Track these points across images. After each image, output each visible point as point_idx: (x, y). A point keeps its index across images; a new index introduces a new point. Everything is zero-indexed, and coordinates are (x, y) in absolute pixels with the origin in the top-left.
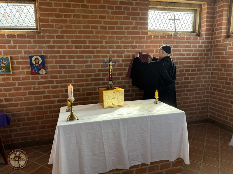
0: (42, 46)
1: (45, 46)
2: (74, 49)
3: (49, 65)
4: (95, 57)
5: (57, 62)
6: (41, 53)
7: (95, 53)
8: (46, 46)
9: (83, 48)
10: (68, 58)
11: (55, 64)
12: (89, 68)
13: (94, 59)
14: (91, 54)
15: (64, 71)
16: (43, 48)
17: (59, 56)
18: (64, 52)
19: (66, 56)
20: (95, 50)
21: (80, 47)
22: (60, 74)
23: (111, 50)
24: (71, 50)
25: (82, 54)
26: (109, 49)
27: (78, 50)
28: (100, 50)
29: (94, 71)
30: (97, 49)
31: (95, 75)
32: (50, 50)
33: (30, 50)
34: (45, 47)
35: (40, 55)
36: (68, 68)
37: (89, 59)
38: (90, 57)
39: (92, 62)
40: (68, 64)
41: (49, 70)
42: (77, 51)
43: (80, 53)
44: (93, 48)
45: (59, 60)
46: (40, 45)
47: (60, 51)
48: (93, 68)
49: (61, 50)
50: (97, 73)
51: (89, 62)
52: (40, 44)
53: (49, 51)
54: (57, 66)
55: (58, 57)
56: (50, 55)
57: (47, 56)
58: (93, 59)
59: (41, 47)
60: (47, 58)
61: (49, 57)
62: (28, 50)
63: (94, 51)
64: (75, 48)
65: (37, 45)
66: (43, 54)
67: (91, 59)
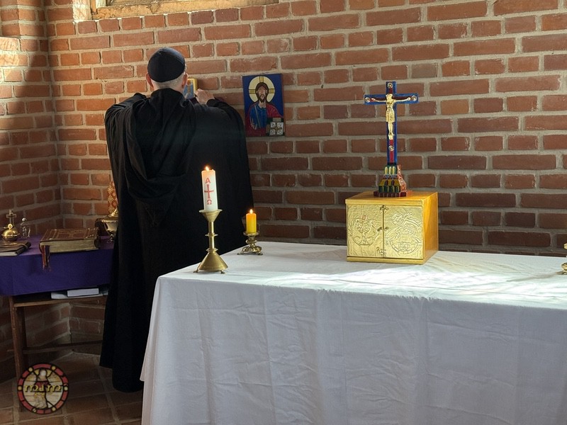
0: (279, 41)
1: (287, 41)
2: (375, 46)
3: (296, 106)
4: (449, 70)
5: (319, 96)
6: (275, 67)
7: (451, 54)
8: (290, 41)
9: (405, 38)
10: (355, 80)
11: (313, 103)
12: (426, 115)
13: (445, 79)
14: (433, 61)
15: (340, 125)
16: (282, 49)
17: (327, 73)
18: (342, 60)
19: (346, 71)
20: (451, 42)
21: (397, 37)
22: (326, 138)
23: (519, 36)
24: (366, 48)
25: (403, 60)
26: (510, 36)
27: (389, 47)
28: (472, 39)
29: (444, 126)
30: (459, 37)
31: (447, 144)
32: (300, 53)
33: (246, 57)
34: (286, 45)
35: (273, 72)
36: (353, 116)
37: (426, 81)
38: (430, 72)
39: (438, 90)
40: (353, 102)
41: (294, 122)
42: (385, 51)
43: (394, 59)
44: (442, 37)
45: (327, 86)
46: (272, 41)
47: (329, 56)
48: (438, 116)
49: (333, 52)
50: (454, 134)
51: (427, 91)
52: (272, 37)
53: (297, 57)
54: (318, 108)
55: (323, 78)
56: (300, 71)
57: (292, 74)
58: (440, 79)
59: (275, 47)
60: (291, 83)
61: (295, 77)
62: (240, 56)
63: (447, 46)
64: (380, 42)
65: (266, 38)
66: (280, 70)
67: (435, 80)
